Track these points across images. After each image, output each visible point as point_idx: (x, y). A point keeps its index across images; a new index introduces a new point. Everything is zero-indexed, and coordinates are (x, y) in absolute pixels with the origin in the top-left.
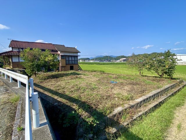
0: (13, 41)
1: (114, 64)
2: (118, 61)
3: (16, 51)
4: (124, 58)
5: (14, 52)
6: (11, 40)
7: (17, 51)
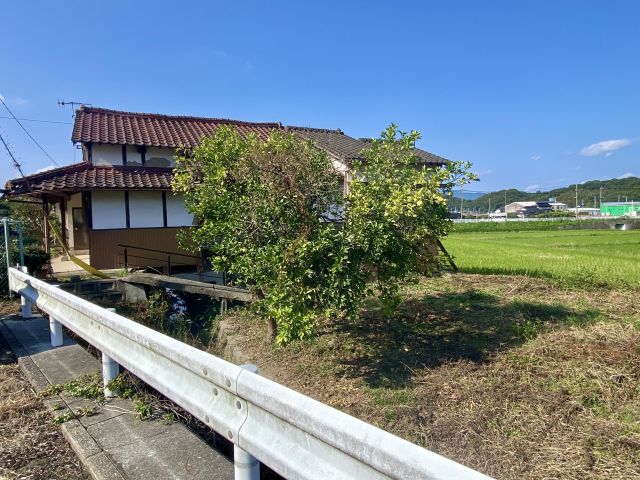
0: (87, 110)
1: (494, 228)
2: (496, 216)
3: (108, 164)
4: (527, 200)
5: (99, 169)
6: (79, 108)
7: (116, 168)
